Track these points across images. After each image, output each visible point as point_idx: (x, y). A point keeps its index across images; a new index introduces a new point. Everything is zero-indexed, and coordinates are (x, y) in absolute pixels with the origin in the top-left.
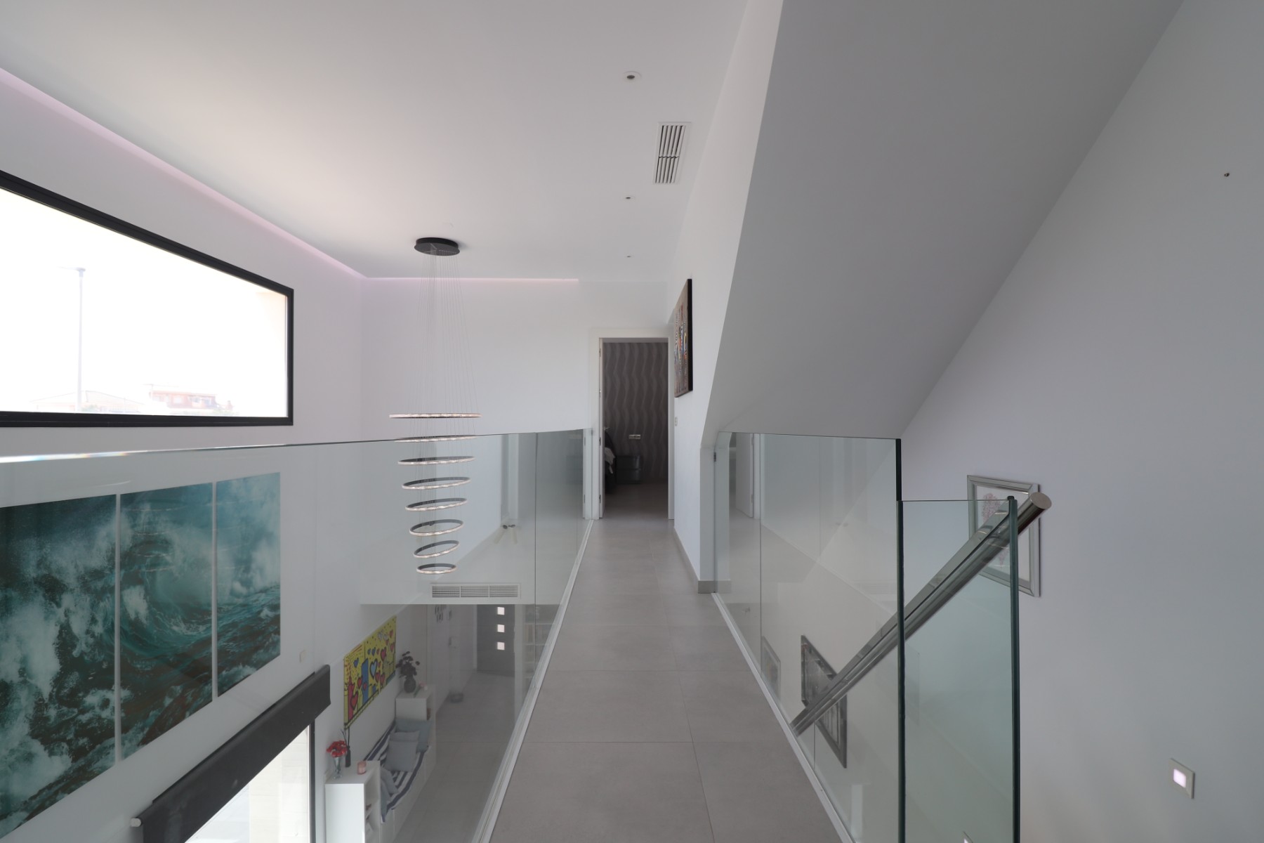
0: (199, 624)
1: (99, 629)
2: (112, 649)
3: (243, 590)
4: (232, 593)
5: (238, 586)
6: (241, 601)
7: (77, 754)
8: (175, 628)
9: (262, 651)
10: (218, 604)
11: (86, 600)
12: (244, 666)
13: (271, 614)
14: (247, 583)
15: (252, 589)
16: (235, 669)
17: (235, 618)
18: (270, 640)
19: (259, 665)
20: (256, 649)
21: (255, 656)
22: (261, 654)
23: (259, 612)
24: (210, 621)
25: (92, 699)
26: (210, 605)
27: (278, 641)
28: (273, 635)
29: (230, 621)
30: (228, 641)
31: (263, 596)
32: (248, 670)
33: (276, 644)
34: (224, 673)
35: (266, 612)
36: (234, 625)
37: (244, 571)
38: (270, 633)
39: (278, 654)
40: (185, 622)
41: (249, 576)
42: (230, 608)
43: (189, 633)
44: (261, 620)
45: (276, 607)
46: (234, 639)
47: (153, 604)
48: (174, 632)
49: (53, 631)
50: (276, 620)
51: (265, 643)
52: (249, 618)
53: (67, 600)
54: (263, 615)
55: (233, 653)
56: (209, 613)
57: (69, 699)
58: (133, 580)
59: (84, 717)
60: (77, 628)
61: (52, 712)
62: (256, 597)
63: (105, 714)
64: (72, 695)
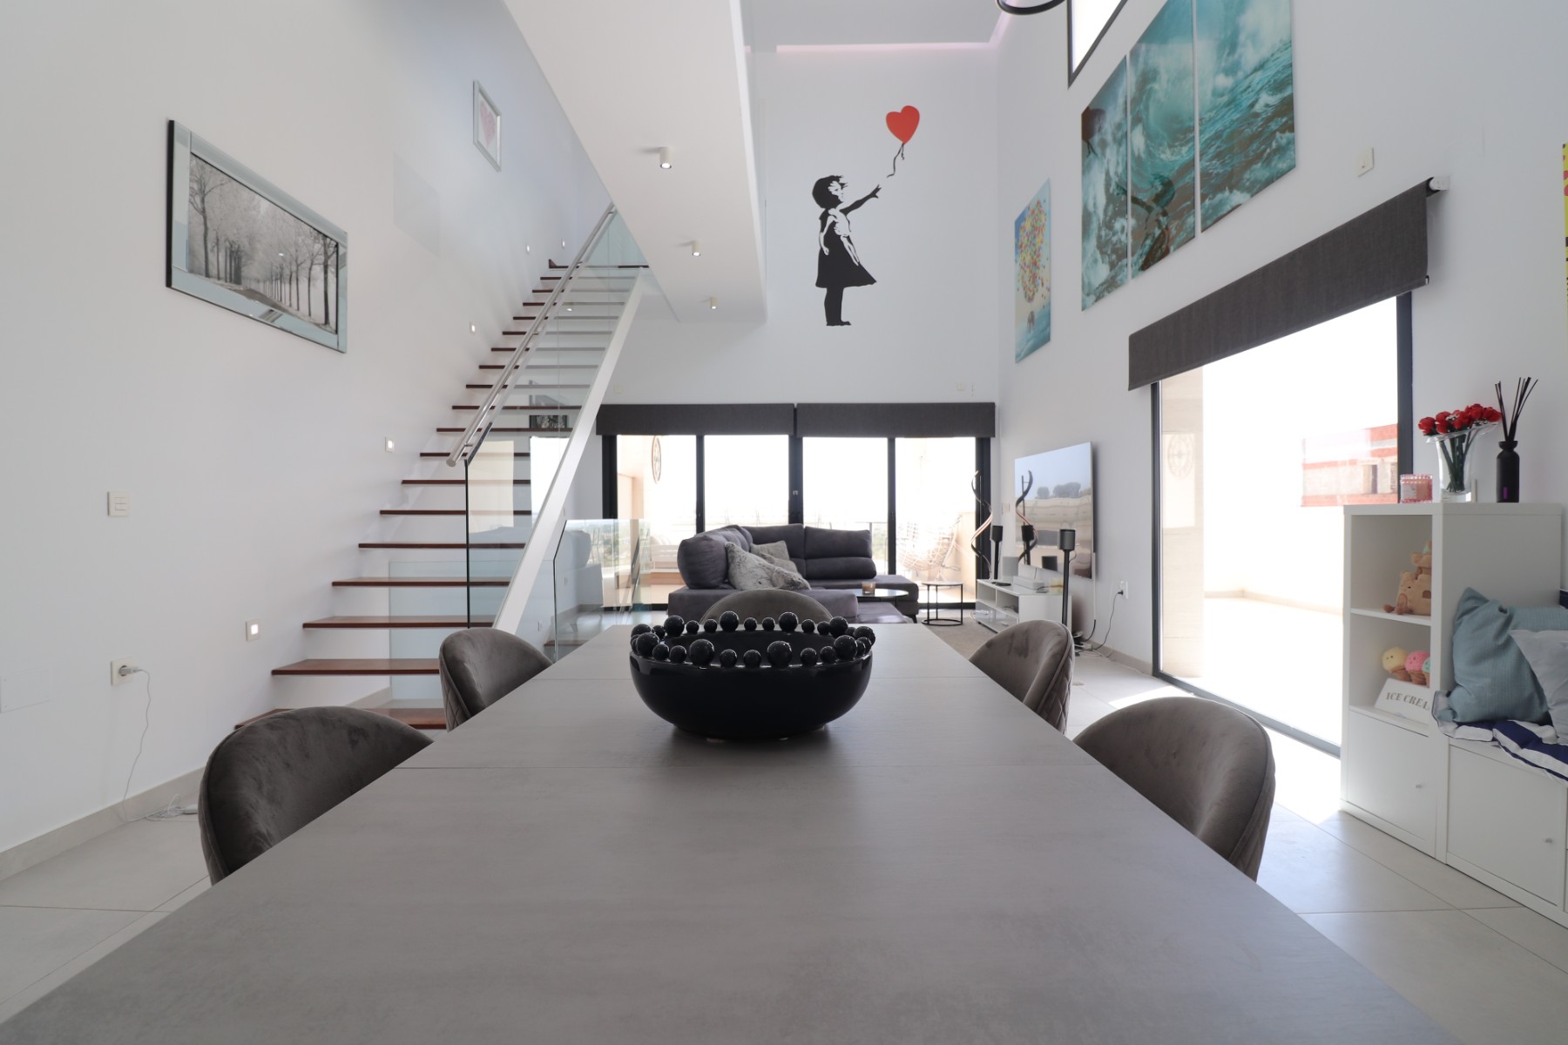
0: (1182, 145)
6: (1226, 99)
8: (1163, 156)
9: (1259, 165)
10: (1200, 115)
12: (1231, 192)
13: (1273, 100)
14: (1231, 71)
15: (1240, 75)
16: (1219, 196)
17: (1219, 126)
18: (1274, 145)
19: (1256, 188)
20: (1248, 164)
21: (1247, 176)
22: (1259, 171)
23: (1252, 105)
24: (1193, 139)
26: (1192, 119)
27: (1291, 142)
28: (1278, 134)
29: (1213, 132)
30: (1211, 160)
31: (1259, 76)
32: (1237, 197)
33: (1286, 149)
34: (1207, 202)
36: (1217, 136)
37: (1229, 54)
38: (1274, 133)
39: (1291, 167)
40: (1170, 147)
41: (1236, 56)
42: (1212, 114)
43: (1174, 158)
44: (1257, 115)
46: (1218, 156)
47: (1148, 136)
48: (1162, 160)
50: (1286, 108)
51: (1265, 151)
52: (1237, 119)
54: (1258, 108)
55: (1217, 174)
56: (1192, 129)
57: (1109, 225)
58: (1137, 120)
59: (1115, 239)
60: (1112, 173)
61: (1103, 233)
62: (1246, 83)
63: (1123, 238)
64: (1110, 221)
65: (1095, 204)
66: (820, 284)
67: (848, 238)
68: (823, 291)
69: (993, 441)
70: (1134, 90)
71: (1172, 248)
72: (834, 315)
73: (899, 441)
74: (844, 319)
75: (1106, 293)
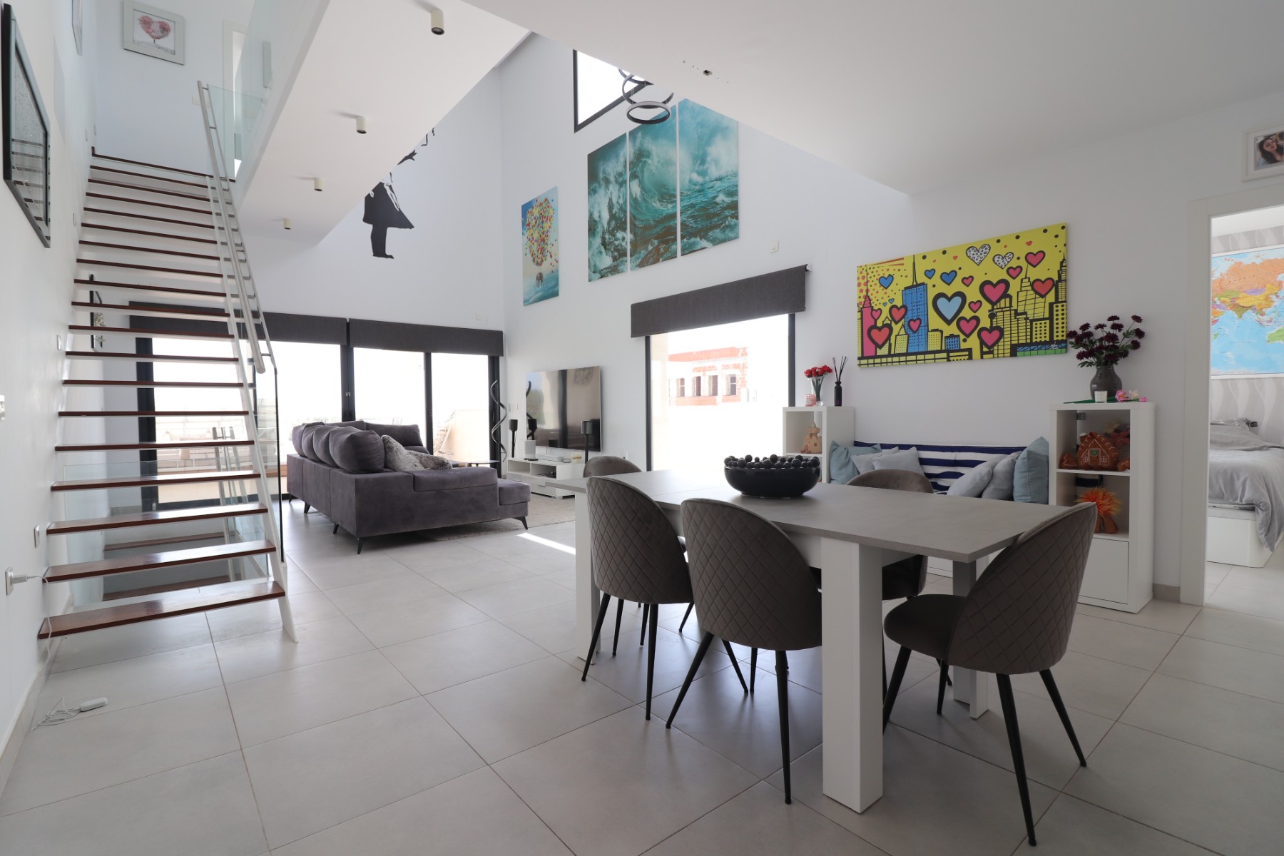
0: (668, 203)
1: (621, 201)
2: (626, 212)
3: (699, 179)
4: (690, 181)
5: (695, 177)
6: (698, 188)
7: (615, 259)
8: (654, 204)
9: (718, 230)
10: (681, 190)
11: (617, 187)
12: (701, 239)
13: (728, 200)
14: (703, 173)
15: (707, 179)
16: (693, 240)
17: (693, 201)
18: (727, 223)
19: (716, 242)
20: (712, 228)
21: (710, 234)
22: (717, 233)
23: (715, 198)
24: (675, 202)
25: (619, 235)
26: (675, 190)
27: (736, 225)
28: (729, 218)
29: (689, 203)
30: (688, 217)
31: (718, 183)
32: (704, 243)
33: (734, 227)
34: (685, 240)
35: (722, 198)
36: (693, 206)
37: (700, 164)
38: (727, 217)
39: (736, 237)
40: (660, 201)
41: (705, 167)
42: (689, 193)
43: (662, 208)
44: (717, 204)
45: (733, 192)
46: (693, 217)
47: (643, 188)
48: (653, 206)
49: (608, 200)
50: (734, 206)
51: (722, 224)
52: (705, 202)
53: (611, 187)
54: (718, 200)
55: (692, 227)
56: (675, 196)
57: (612, 233)
58: (634, 176)
59: (617, 243)
60: (614, 201)
61: (607, 236)
62: (711, 185)
63: (624, 244)
64: (613, 230)
65: (600, 217)
66: (366, 219)
67: (390, 187)
68: (370, 227)
69: (501, 359)
70: (632, 157)
71: (661, 260)
72: (379, 248)
73: (434, 356)
74: (388, 253)
75: (609, 274)
